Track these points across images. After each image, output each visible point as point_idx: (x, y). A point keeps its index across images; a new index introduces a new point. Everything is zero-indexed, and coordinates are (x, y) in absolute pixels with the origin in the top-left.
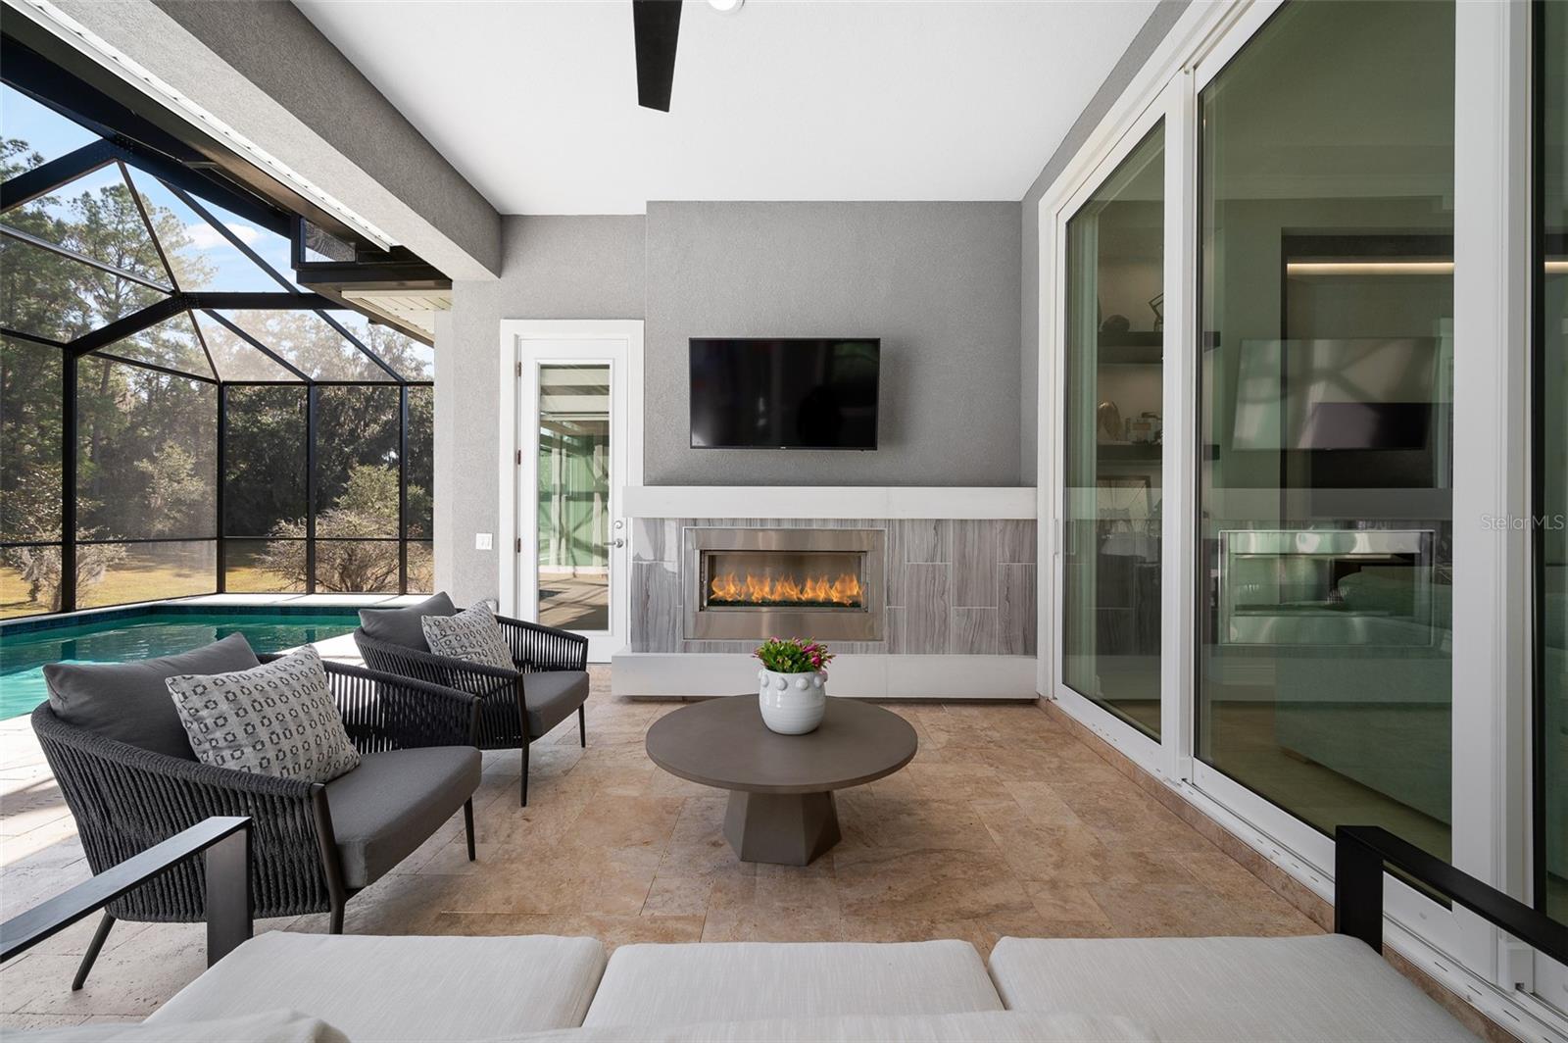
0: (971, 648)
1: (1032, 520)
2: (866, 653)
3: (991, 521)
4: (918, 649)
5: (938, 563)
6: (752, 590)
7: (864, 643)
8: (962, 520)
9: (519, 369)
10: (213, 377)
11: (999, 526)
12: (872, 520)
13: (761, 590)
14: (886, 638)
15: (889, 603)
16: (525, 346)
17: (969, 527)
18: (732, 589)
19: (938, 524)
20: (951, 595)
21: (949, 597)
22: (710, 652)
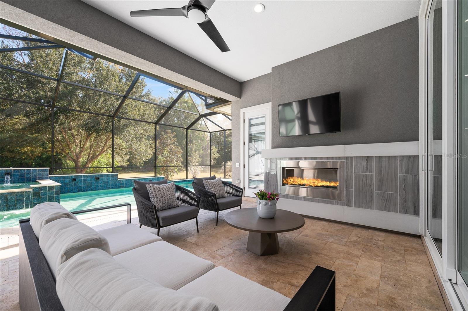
0: (385, 209)
1: (416, 156)
2: (337, 205)
3: (395, 157)
4: (360, 206)
5: (368, 173)
7: (336, 201)
8: (379, 157)
9: (244, 121)
10: (209, 131)
11: (399, 159)
12: (339, 157)
14: (345, 200)
15: (346, 188)
16: (246, 114)
17: (384, 159)
19: (368, 158)
20: (375, 187)
21: (374, 187)
22: (285, 198)
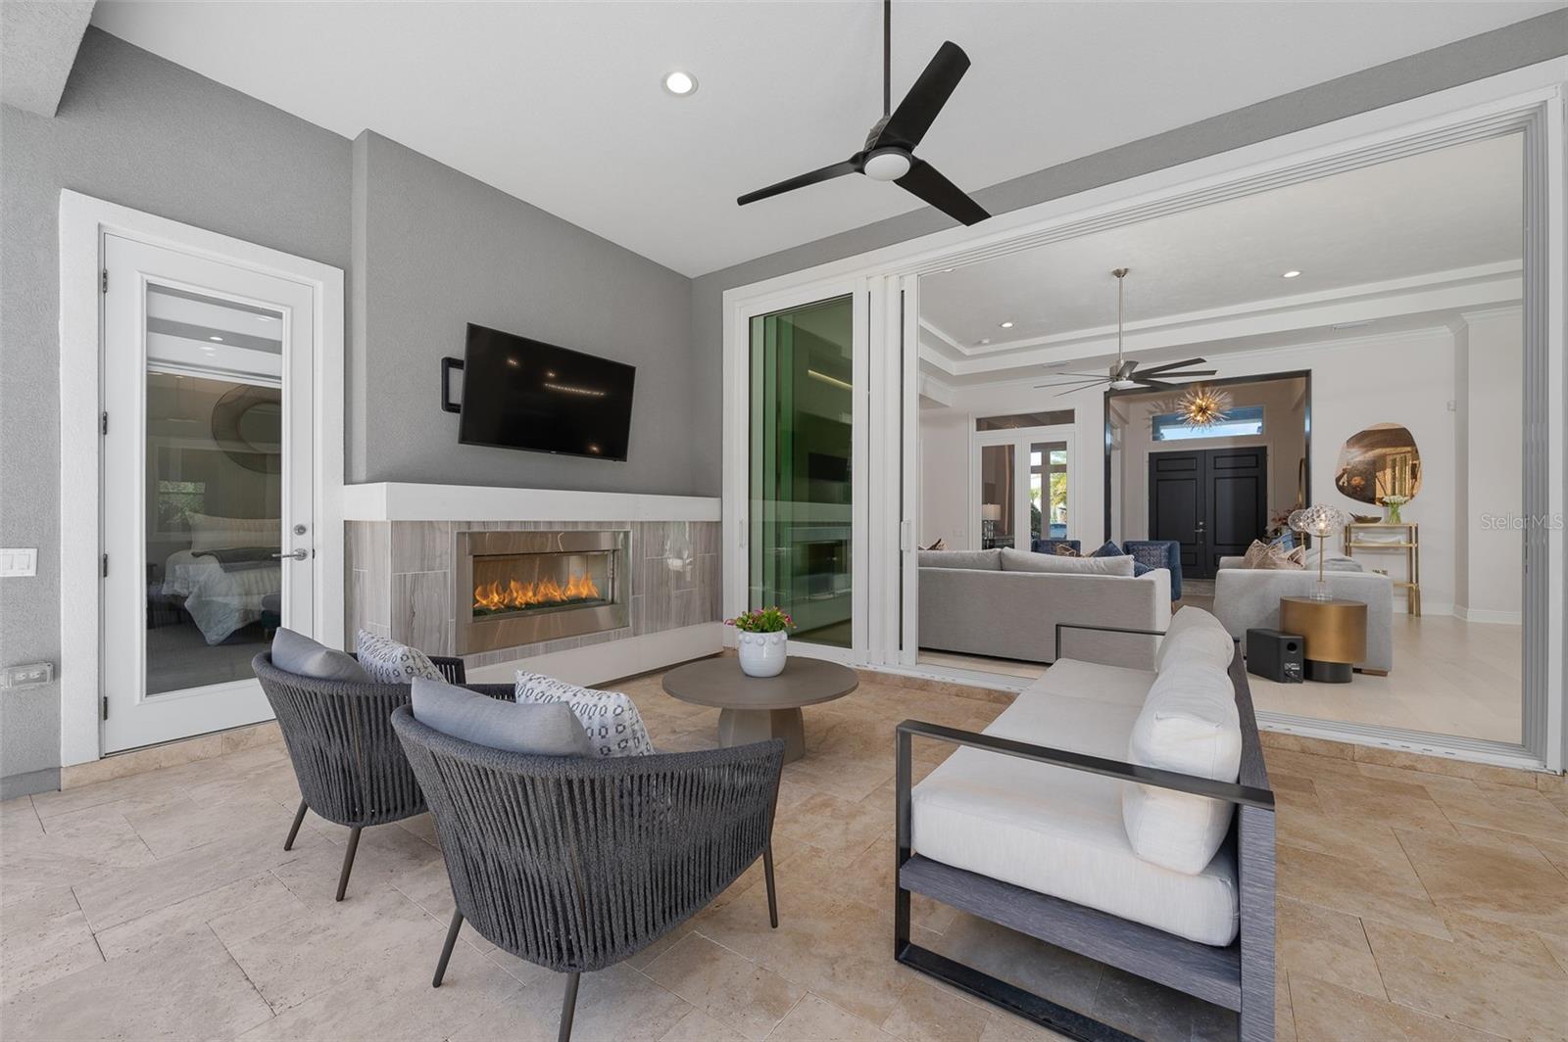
0: (684, 621)
1: (717, 522)
5: (665, 557)
6: (515, 594)
8: (679, 522)
9: (104, 280)
11: (698, 527)
13: (525, 595)
14: (631, 624)
15: (633, 593)
18: (496, 598)
19: (665, 525)
20: (673, 582)
21: (671, 584)
